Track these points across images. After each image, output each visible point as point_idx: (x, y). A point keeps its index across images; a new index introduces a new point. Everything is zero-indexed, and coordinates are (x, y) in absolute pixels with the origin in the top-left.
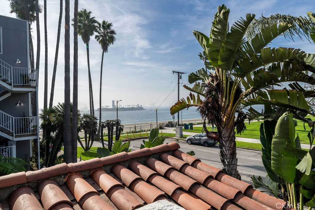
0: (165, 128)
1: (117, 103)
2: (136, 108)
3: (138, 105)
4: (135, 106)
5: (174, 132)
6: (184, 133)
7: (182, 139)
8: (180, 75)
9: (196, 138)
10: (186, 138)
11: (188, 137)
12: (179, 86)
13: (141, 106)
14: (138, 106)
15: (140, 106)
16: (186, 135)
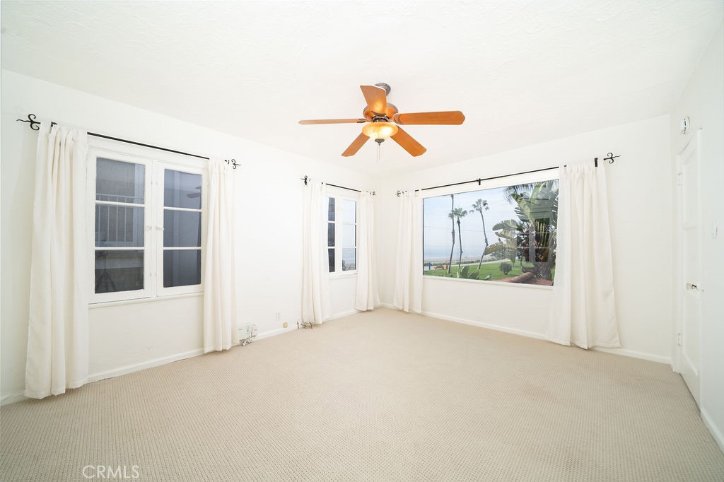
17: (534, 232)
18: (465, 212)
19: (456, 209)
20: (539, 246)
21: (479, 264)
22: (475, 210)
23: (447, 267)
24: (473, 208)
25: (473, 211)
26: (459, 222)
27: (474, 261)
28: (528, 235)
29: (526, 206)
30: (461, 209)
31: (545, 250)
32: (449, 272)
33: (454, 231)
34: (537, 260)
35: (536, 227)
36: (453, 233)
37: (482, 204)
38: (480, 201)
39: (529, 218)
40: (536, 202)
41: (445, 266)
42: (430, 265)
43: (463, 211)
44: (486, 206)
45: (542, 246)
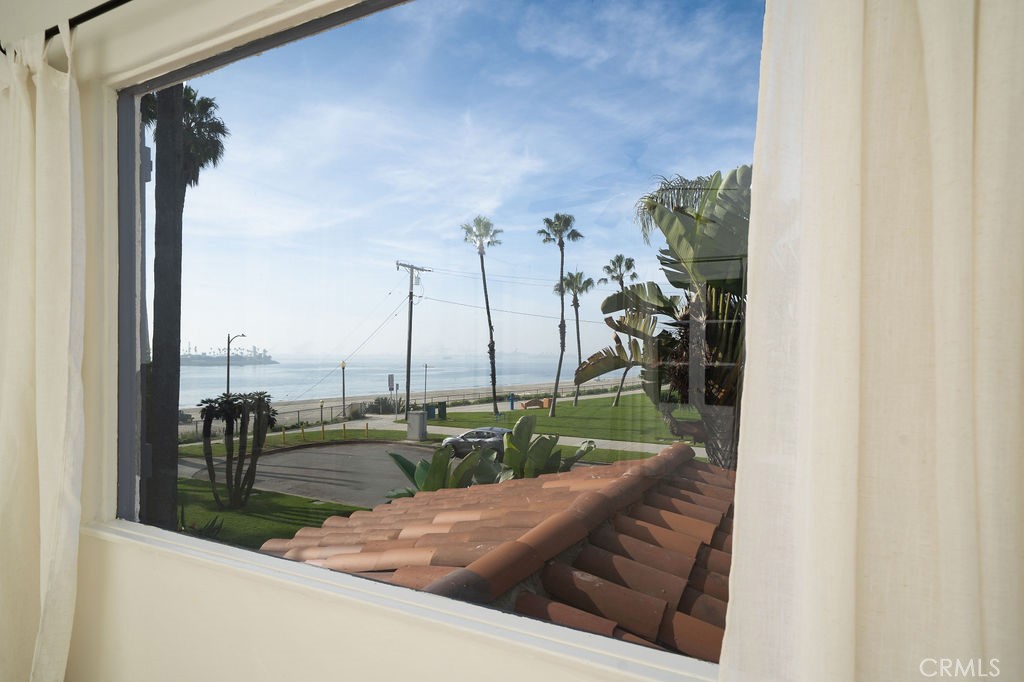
0: (367, 415)
1: (229, 343)
2: (246, 358)
3: (255, 348)
4: (245, 353)
5: (404, 427)
6: (432, 430)
7: (426, 443)
8: (416, 272)
9: (470, 440)
10: (441, 441)
11: (448, 439)
12: (411, 304)
13: (265, 351)
14: (255, 352)
15: (261, 351)
16: (442, 435)
17: (702, 318)
18: (589, 282)
19: (570, 275)
20: (715, 358)
21: (616, 394)
22: (609, 279)
23: (550, 401)
24: (605, 275)
25: (606, 280)
26: (576, 304)
27: (609, 388)
28: (687, 326)
29: (684, 241)
30: (580, 275)
31: (728, 370)
32: (553, 415)
33: (563, 322)
34: (710, 400)
35: (709, 305)
36: (562, 326)
37: (623, 268)
38: (619, 259)
39: (692, 279)
40: (709, 230)
41: (545, 401)
42: (513, 398)
43: (585, 279)
44: (633, 270)
45: (723, 360)
